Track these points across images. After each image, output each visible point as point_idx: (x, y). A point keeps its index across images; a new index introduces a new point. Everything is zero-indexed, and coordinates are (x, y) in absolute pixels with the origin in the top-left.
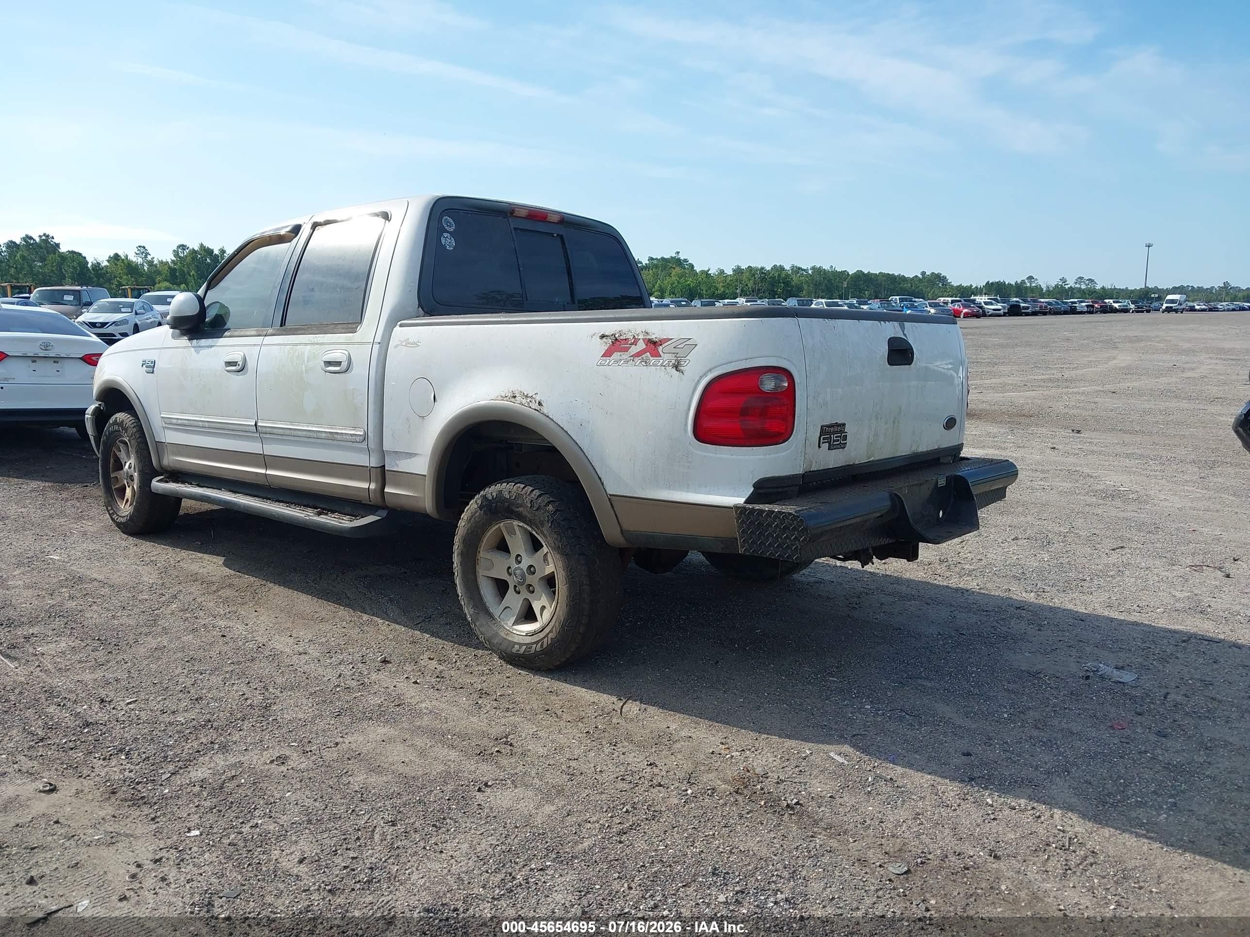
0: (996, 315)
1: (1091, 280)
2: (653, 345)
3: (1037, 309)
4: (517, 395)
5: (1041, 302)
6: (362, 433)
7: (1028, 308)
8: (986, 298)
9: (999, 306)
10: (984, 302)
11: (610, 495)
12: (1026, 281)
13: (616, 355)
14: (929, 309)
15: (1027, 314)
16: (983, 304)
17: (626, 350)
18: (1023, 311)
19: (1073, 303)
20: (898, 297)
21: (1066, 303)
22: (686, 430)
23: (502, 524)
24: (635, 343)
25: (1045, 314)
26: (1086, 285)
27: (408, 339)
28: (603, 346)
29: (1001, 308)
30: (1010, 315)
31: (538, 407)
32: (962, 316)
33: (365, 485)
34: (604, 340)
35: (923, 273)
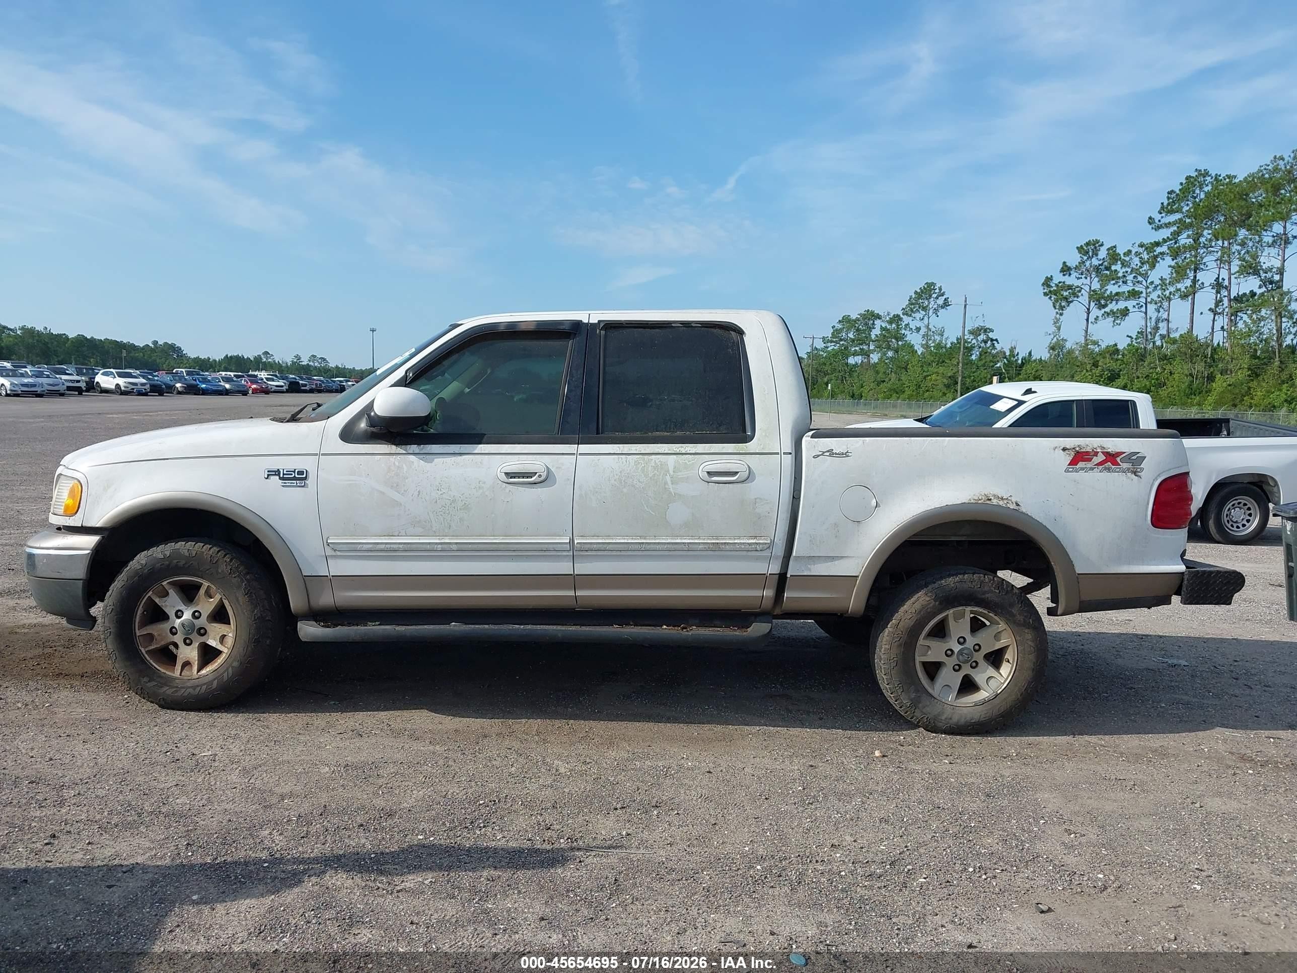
0: (278, 391)
1: (324, 359)
2: (1111, 458)
3: (314, 386)
4: (992, 498)
5: (314, 380)
6: (769, 542)
7: (305, 385)
8: (266, 374)
9: (281, 383)
10: (265, 378)
11: (1078, 574)
12: (262, 356)
13: (1081, 464)
14: (222, 383)
15: (305, 392)
16: (265, 380)
17: (1090, 460)
18: (303, 388)
19: (341, 381)
20: (184, 370)
21: (334, 382)
22: (1146, 520)
23: (951, 611)
24: (1096, 454)
25: (320, 391)
26: (319, 363)
27: (833, 450)
28: (1067, 458)
29: (283, 384)
30: (292, 392)
31: (1017, 508)
32: (250, 392)
33: (758, 593)
34: (1067, 452)
35: (155, 343)
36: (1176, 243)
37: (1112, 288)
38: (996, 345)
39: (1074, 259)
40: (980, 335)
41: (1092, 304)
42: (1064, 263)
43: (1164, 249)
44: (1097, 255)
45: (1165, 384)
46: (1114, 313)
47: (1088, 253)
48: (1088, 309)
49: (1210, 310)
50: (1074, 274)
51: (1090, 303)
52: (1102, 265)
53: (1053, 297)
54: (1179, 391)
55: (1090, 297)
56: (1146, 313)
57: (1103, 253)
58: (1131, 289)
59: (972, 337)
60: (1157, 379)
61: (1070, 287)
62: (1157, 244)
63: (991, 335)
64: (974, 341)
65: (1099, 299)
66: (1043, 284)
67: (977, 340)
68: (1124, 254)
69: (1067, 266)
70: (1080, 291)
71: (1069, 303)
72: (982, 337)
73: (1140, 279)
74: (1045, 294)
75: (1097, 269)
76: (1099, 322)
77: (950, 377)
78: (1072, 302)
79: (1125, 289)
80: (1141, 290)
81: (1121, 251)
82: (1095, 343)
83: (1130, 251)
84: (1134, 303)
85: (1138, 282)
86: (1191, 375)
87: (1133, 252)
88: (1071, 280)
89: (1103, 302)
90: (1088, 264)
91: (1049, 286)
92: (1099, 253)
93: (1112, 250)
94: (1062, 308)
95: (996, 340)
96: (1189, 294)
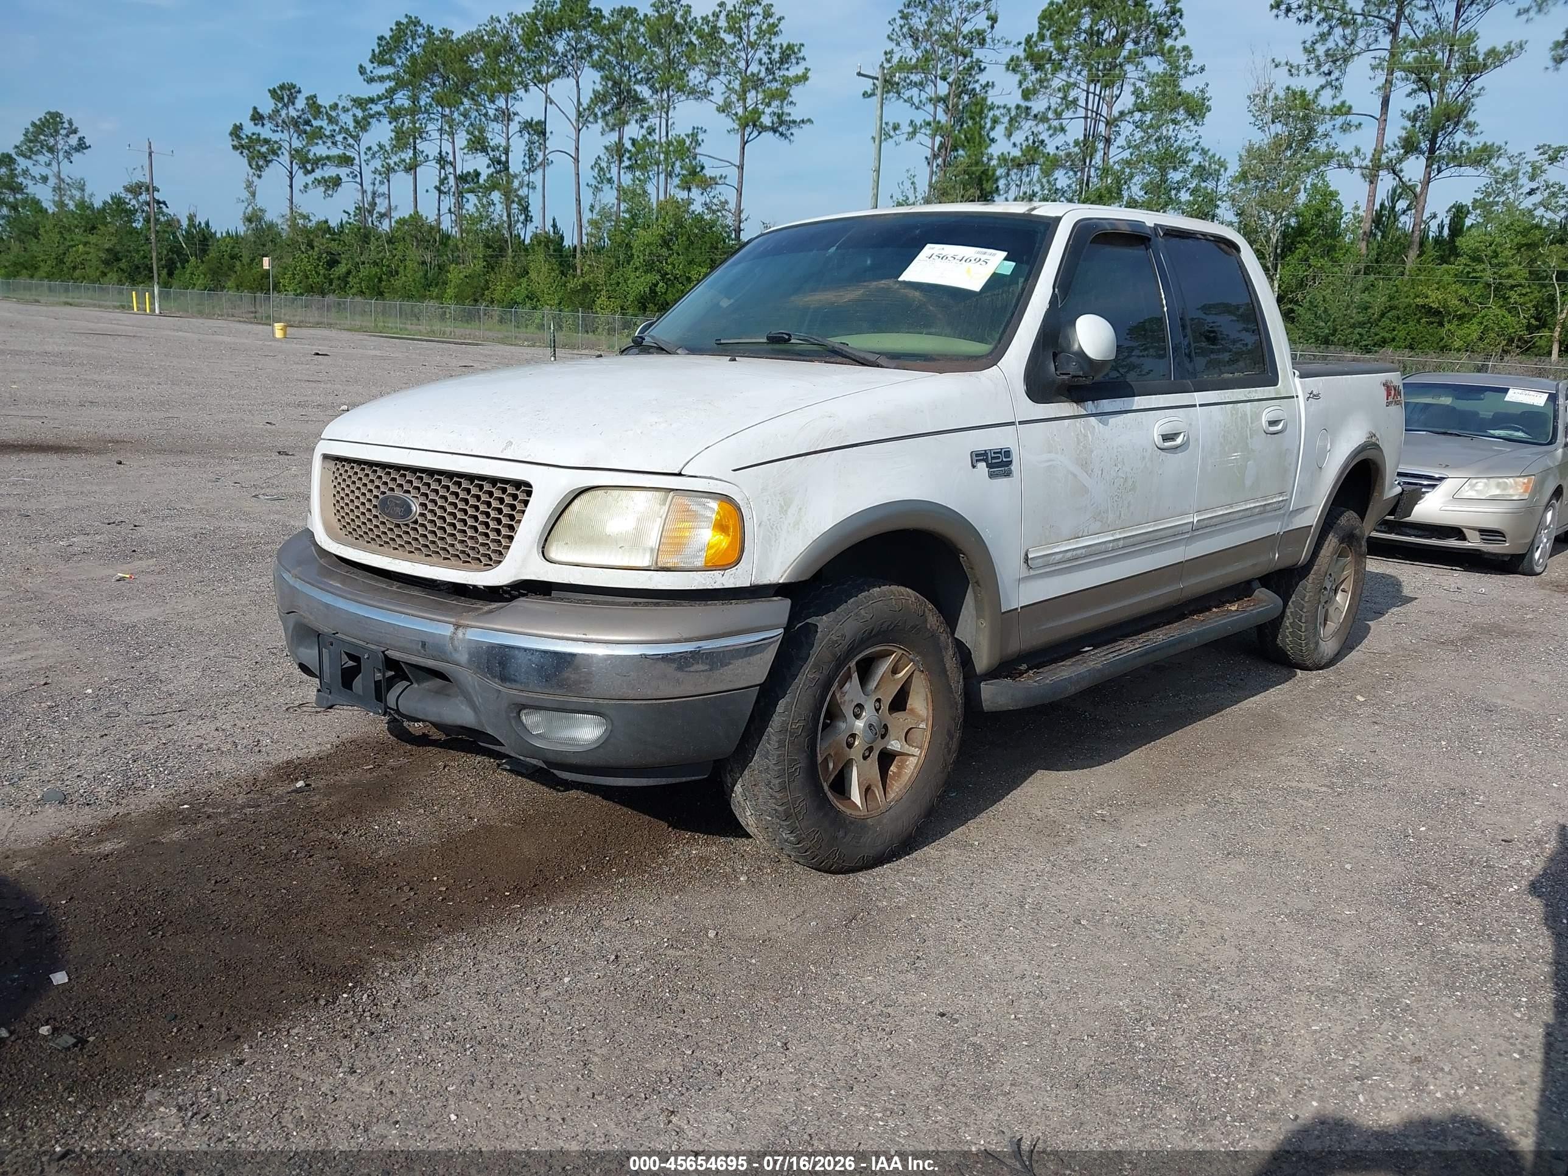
4: (1372, 435)
6: (1287, 498)
13: (1389, 399)
17: (1391, 394)
34: (1384, 387)
36: (391, 102)
37: (320, 150)
38: (164, 209)
39: (267, 106)
40: (141, 194)
41: (295, 167)
42: (255, 109)
43: (380, 108)
44: (293, 104)
45: (397, 273)
46: (326, 181)
47: (283, 99)
48: (291, 173)
49: (436, 187)
50: (269, 125)
51: (292, 163)
52: (300, 117)
53: (246, 152)
54: (414, 280)
55: (292, 157)
56: (362, 185)
57: (301, 103)
58: (341, 152)
59: (130, 196)
60: (388, 266)
61: (267, 141)
62: (372, 100)
63: (157, 195)
64: (134, 202)
65: (305, 162)
66: (231, 134)
67: (138, 201)
68: (330, 107)
69: (258, 113)
70: (280, 149)
71: (268, 162)
72: (144, 197)
73: (351, 141)
74: (235, 147)
75: (295, 123)
76: (309, 192)
77: (107, 250)
78: (271, 161)
79: (335, 152)
80: (353, 155)
81: (324, 101)
82: (306, 217)
83: (336, 105)
84: (347, 170)
85: (349, 145)
86: (424, 263)
87: (340, 107)
88: (266, 132)
89: (309, 167)
90: (283, 113)
91: (239, 137)
92: (297, 101)
93: (312, 101)
94: (259, 168)
95: (164, 203)
96: (411, 168)
